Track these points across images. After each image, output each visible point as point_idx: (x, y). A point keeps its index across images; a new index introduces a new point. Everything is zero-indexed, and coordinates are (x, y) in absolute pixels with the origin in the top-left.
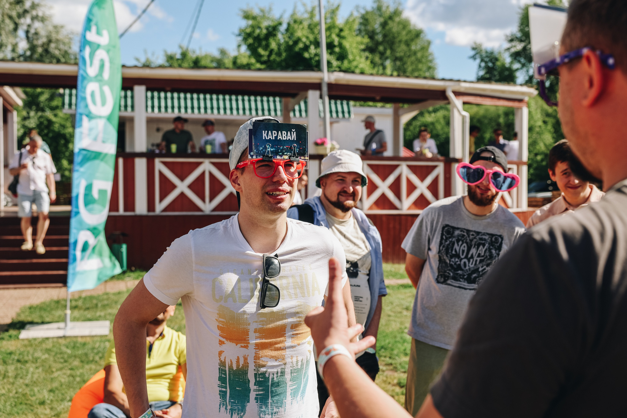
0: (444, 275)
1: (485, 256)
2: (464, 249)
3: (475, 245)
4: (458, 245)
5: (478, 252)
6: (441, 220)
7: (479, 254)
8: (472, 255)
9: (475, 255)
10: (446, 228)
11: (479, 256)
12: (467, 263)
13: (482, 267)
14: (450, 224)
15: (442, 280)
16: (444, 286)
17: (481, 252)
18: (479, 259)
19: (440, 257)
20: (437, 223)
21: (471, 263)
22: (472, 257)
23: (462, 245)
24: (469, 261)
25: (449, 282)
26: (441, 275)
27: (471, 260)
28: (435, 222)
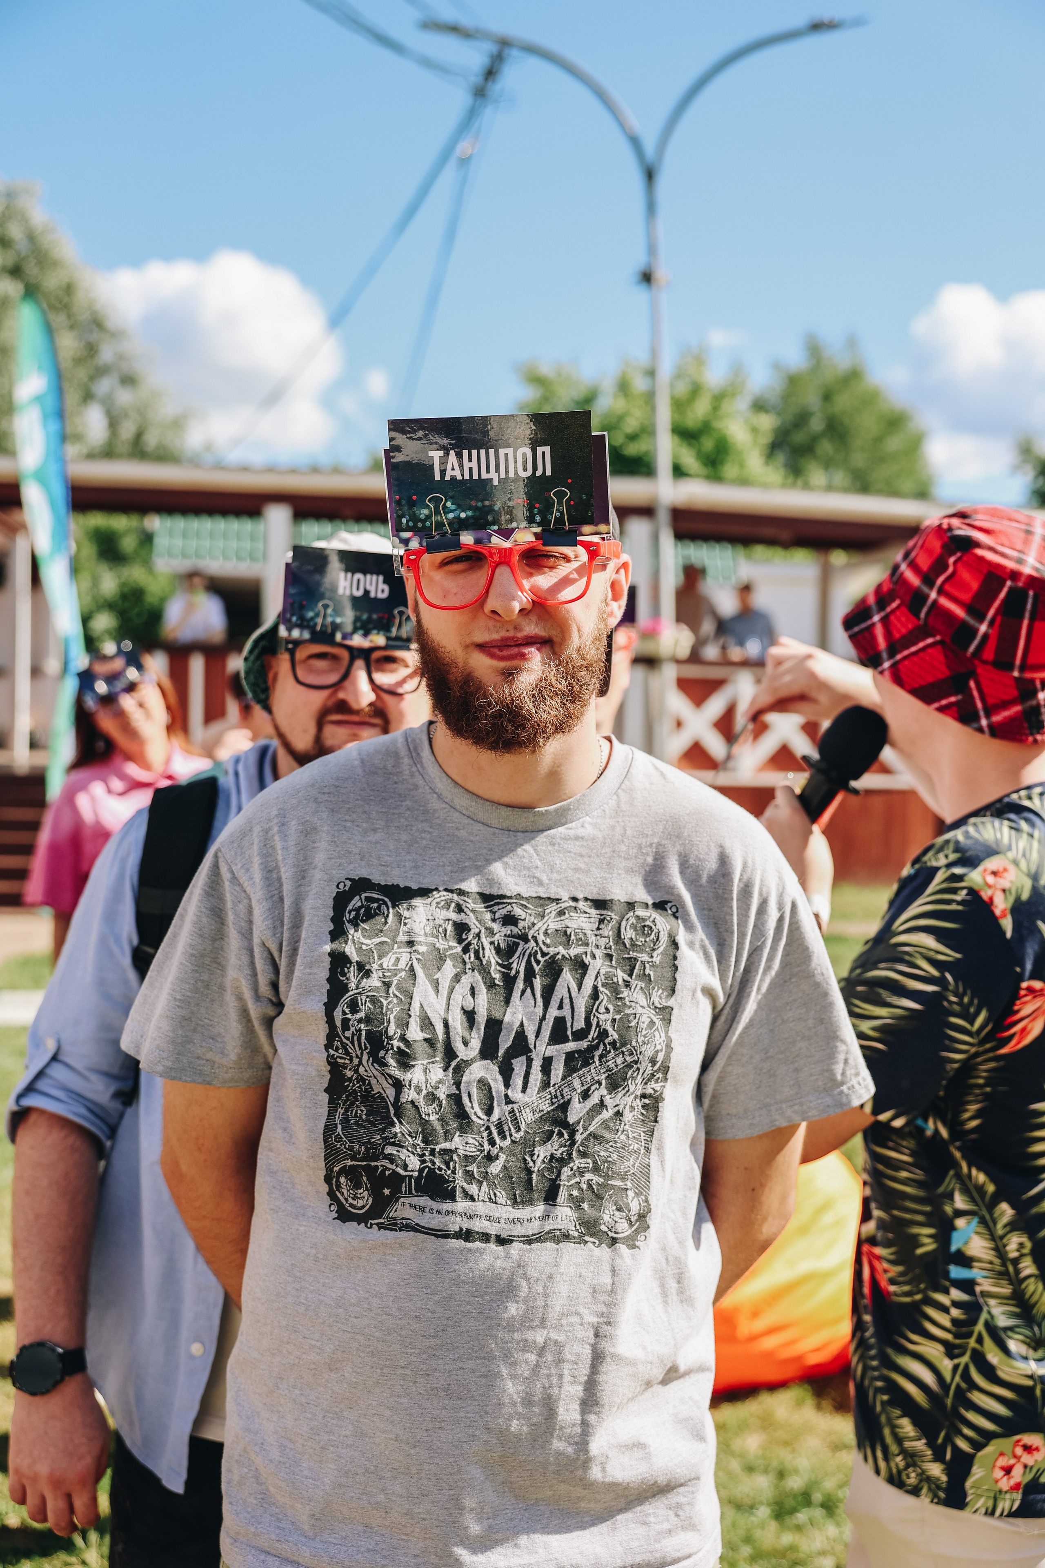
0: (371, 1171)
1: (593, 1034)
2: (469, 1004)
3: (530, 975)
4: (436, 985)
5: (553, 1012)
6: (320, 858)
7: (560, 1022)
8: (521, 1035)
9: (538, 1034)
10: (356, 902)
11: (559, 1034)
12: (497, 1085)
13: (585, 1095)
14: (377, 878)
15: (364, 1200)
16: (374, 1235)
17: (566, 1012)
18: (559, 1052)
19: (335, 1068)
20: (302, 875)
21: (517, 1080)
22: (521, 1046)
23: (457, 978)
24: (506, 1073)
25: (403, 1210)
26: (351, 1173)
27: (519, 1065)
28: (286, 874)
